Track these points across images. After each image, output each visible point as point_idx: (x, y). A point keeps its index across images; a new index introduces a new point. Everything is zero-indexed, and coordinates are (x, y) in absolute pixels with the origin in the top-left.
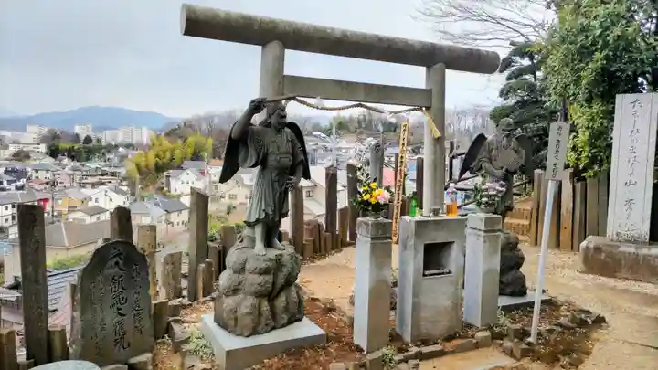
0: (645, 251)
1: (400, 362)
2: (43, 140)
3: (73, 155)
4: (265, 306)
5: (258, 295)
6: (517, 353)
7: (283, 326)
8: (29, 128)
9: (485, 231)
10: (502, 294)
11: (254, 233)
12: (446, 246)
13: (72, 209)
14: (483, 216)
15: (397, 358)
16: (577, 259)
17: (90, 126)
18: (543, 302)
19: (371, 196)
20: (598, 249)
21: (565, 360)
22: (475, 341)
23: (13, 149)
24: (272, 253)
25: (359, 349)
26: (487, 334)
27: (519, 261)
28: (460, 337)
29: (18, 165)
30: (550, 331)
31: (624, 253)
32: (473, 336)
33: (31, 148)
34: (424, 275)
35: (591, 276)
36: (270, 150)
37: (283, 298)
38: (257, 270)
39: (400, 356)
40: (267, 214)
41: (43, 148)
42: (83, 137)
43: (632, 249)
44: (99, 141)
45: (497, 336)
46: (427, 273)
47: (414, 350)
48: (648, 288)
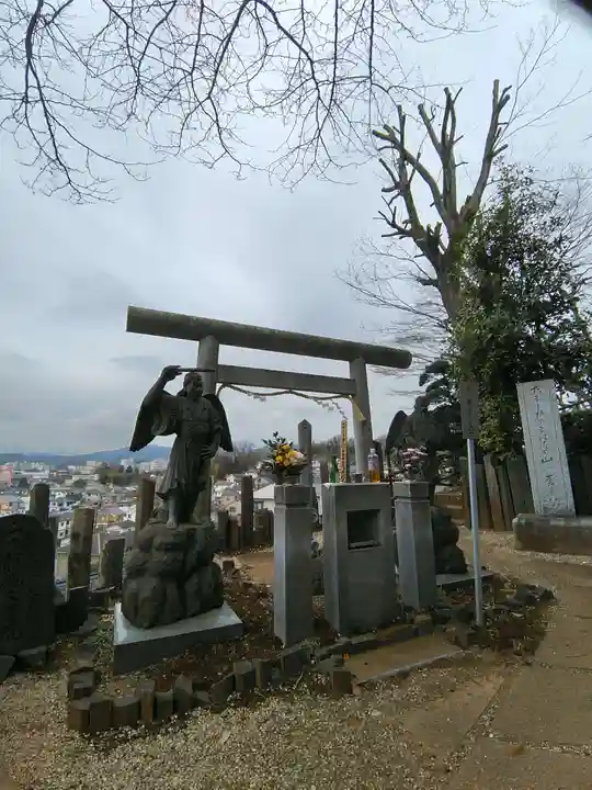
0: (574, 524)
1: (323, 658)
2: (97, 471)
3: (117, 482)
4: (172, 590)
5: (163, 575)
6: (464, 641)
7: (193, 616)
8: (88, 463)
9: (412, 498)
10: (440, 571)
11: (167, 506)
12: (371, 515)
13: (111, 523)
14: (408, 482)
15: (318, 653)
16: (511, 536)
17: (132, 460)
18: (485, 579)
19: (284, 459)
20: (529, 524)
21: (518, 646)
22: (414, 627)
23: (75, 478)
24: (183, 528)
25: (278, 642)
26: (425, 617)
27: (454, 536)
28: (397, 622)
29: (77, 492)
30: (497, 611)
31: (554, 527)
32: (412, 621)
33: (88, 477)
34: (350, 548)
35: (529, 553)
36: (184, 417)
37: (195, 579)
38: (163, 547)
39: (324, 651)
40: (179, 484)
41: (96, 477)
42: (126, 467)
43: (562, 523)
44: (137, 470)
45: (439, 620)
46: (353, 545)
47: (343, 640)
48: (585, 560)
